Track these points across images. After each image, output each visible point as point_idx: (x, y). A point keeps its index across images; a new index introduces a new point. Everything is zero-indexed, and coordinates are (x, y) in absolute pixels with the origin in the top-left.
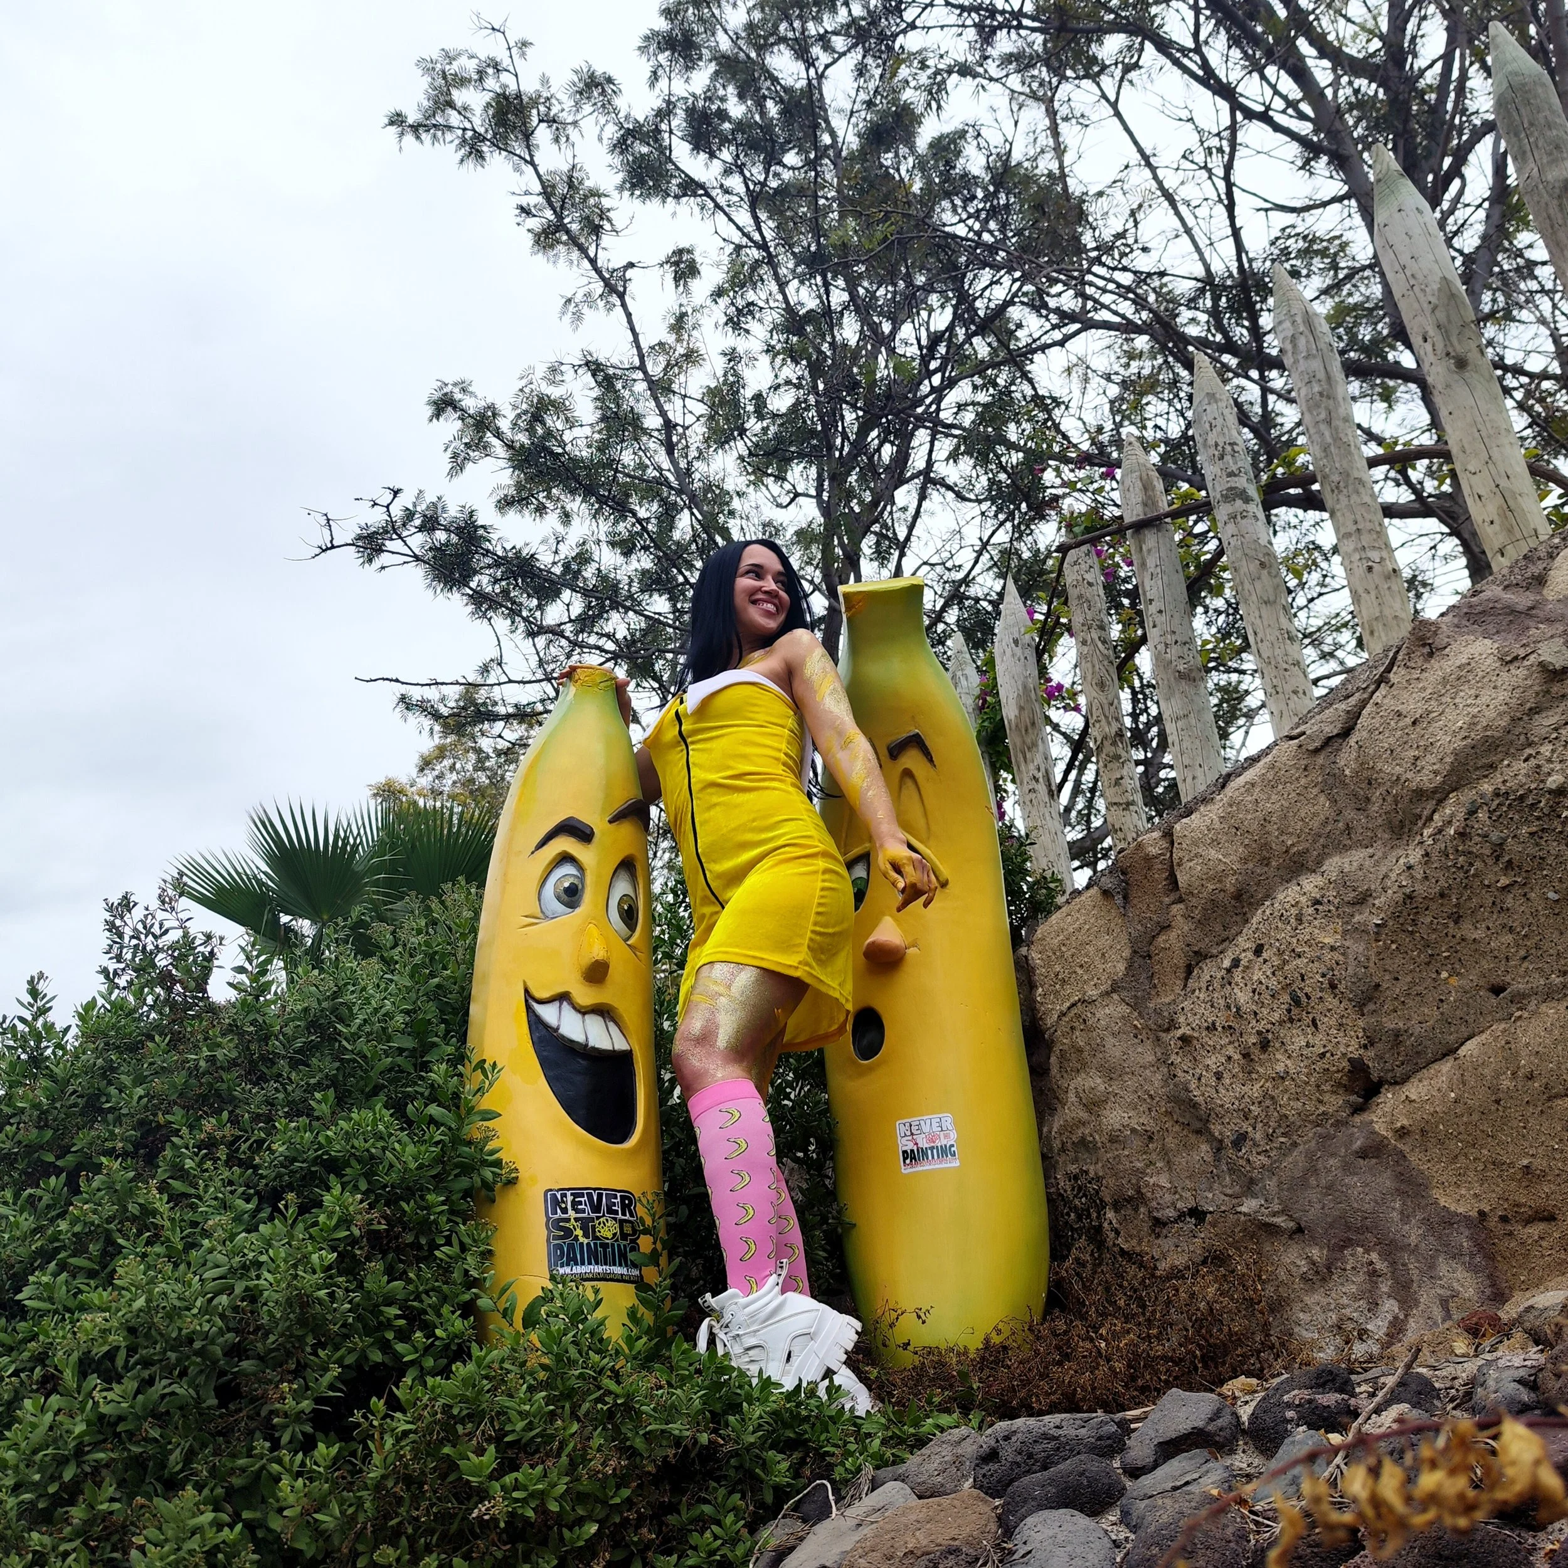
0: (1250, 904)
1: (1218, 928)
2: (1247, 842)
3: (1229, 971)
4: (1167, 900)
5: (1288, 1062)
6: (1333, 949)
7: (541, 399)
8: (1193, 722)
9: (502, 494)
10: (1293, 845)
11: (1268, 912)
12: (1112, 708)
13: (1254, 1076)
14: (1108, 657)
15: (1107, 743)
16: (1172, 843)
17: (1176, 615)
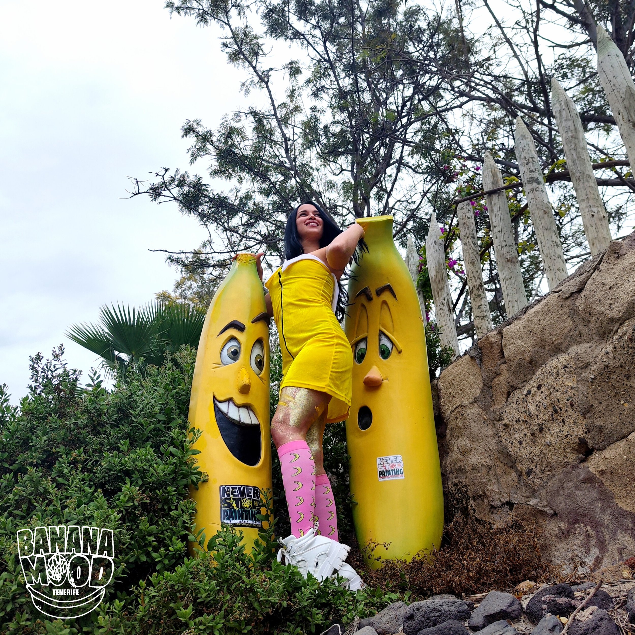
0: (536, 366)
1: (522, 376)
2: (535, 338)
3: (526, 396)
4: (499, 362)
5: (551, 438)
6: (572, 388)
7: (231, 128)
8: (513, 281)
9: (213, 169)
10: (555, 340)
11: (544, 370)
12: (477, 274)
13: (536, 444)
14: (476, 251)
15: (475, 290)
16: (502, 337)
17: (507, 233)
